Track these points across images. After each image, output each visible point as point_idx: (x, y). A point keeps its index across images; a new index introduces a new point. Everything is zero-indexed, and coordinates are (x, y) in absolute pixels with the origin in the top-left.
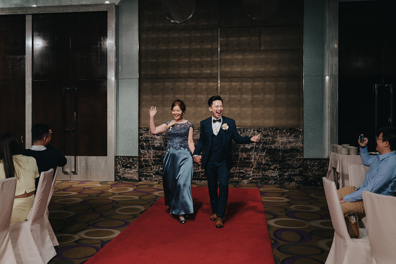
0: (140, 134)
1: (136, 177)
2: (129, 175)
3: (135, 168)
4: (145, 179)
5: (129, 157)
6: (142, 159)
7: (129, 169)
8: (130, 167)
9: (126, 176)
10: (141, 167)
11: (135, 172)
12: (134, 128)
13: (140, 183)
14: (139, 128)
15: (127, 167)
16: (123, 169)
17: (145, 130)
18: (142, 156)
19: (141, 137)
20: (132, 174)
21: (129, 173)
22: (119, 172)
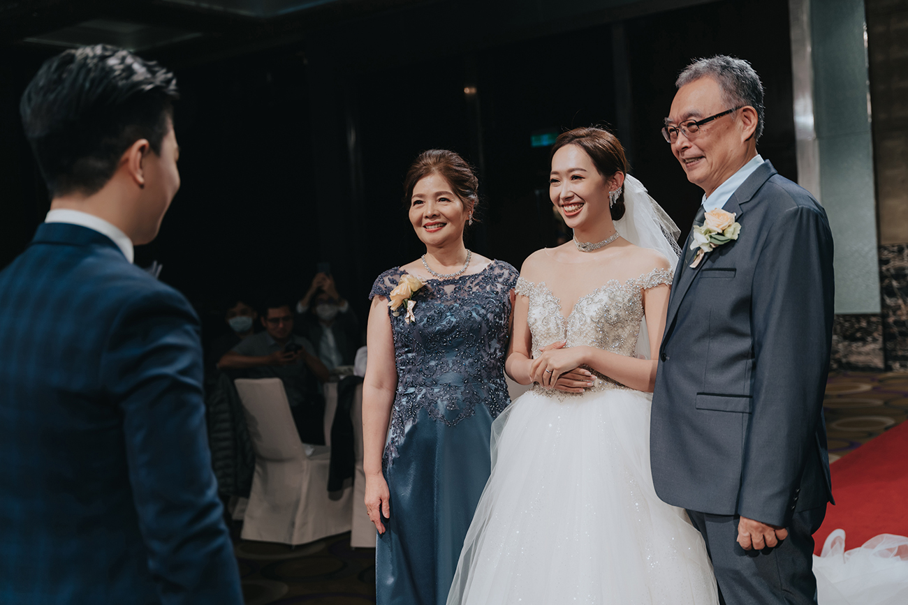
0: (882, 262)
1: (878, 362)
2: (861, 358)
3: (875, 340)
4: (902, 366)
5: (858, 317)
6: (891, 320)
7: (860, 344)
8: (863, 340)
9: (853, 359)
10: (888, 337)
11: (874, 350)
12: (866, 249)
13: (890, 374)
14: (880, 248)
15: (856, 340)
16: (846, 343)
17: (893, 252)
18: (891, 313)
19: (884, 268)
20: (868, 354)
21: (860, 353)
22: (837, 352)
